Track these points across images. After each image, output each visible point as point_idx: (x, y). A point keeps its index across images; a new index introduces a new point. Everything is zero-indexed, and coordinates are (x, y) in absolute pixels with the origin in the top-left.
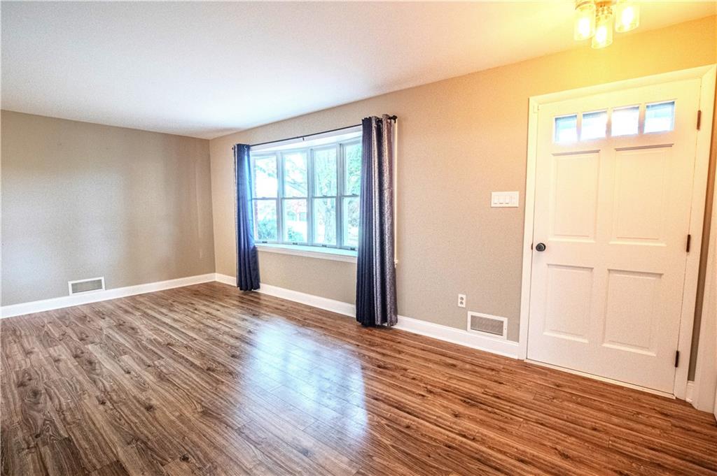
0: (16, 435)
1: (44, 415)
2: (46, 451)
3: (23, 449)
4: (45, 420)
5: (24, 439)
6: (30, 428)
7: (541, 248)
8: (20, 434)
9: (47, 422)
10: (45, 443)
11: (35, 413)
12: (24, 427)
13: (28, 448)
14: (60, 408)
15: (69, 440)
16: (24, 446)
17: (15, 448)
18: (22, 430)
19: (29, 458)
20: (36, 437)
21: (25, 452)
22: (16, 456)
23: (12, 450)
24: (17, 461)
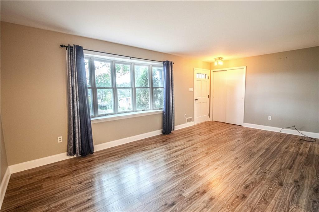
0: (269, 177)
1: (256, 177)
2: (267, 168)
3: (272, 172)
4: (258, 175)
5: (269, 174)
6: (264, 176)
7: (196, 100)
8: (268, 176)
9: (258, 174)
10: (266, 170)
11: (257, 180)
12: (265, 178)
13: (270, 171)
14: (250, 174)
15: (261, 166)
16: (270, 173)
17: (273, 174)
18: (266, 177)
19: (273, 169)
20: (266, 172)
21: (272, 171)
22: (274, 172)
23: (274, 174)
24: (275, 171)
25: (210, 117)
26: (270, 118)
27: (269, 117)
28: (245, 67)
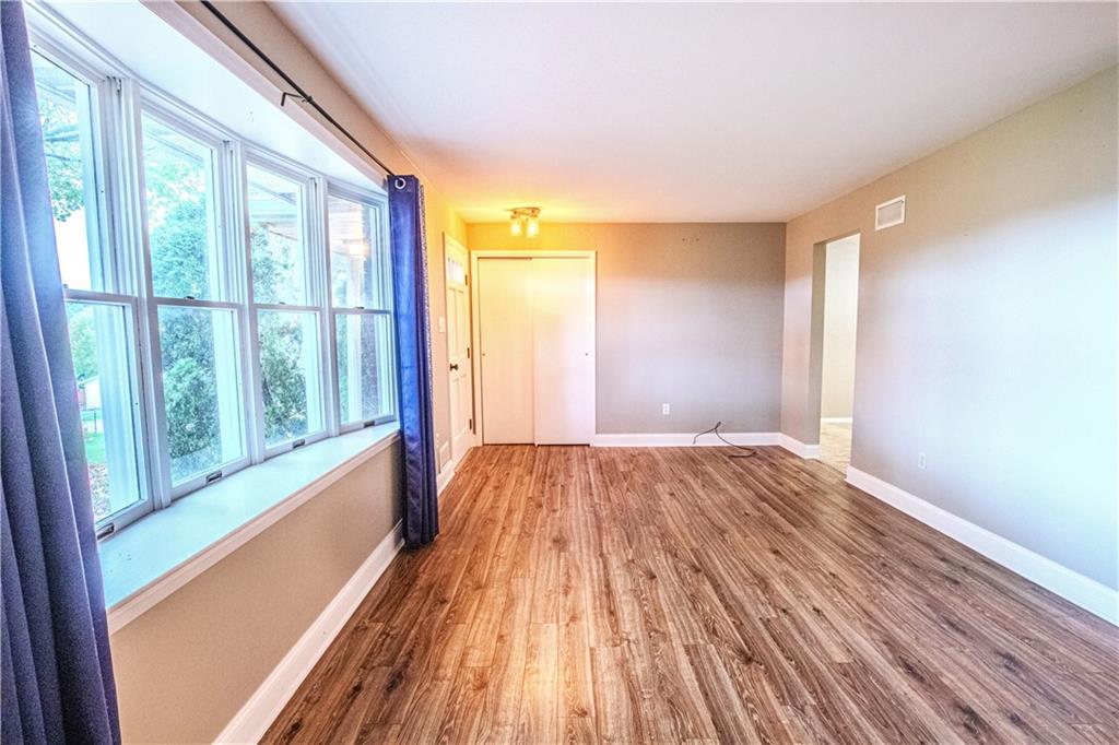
7: (453, 368)
25: (475, 432)
26: (666, 409)
27: (664, 405)
28: (593, 253)
